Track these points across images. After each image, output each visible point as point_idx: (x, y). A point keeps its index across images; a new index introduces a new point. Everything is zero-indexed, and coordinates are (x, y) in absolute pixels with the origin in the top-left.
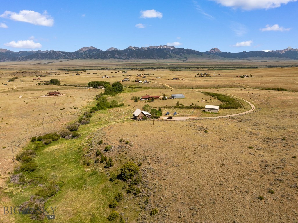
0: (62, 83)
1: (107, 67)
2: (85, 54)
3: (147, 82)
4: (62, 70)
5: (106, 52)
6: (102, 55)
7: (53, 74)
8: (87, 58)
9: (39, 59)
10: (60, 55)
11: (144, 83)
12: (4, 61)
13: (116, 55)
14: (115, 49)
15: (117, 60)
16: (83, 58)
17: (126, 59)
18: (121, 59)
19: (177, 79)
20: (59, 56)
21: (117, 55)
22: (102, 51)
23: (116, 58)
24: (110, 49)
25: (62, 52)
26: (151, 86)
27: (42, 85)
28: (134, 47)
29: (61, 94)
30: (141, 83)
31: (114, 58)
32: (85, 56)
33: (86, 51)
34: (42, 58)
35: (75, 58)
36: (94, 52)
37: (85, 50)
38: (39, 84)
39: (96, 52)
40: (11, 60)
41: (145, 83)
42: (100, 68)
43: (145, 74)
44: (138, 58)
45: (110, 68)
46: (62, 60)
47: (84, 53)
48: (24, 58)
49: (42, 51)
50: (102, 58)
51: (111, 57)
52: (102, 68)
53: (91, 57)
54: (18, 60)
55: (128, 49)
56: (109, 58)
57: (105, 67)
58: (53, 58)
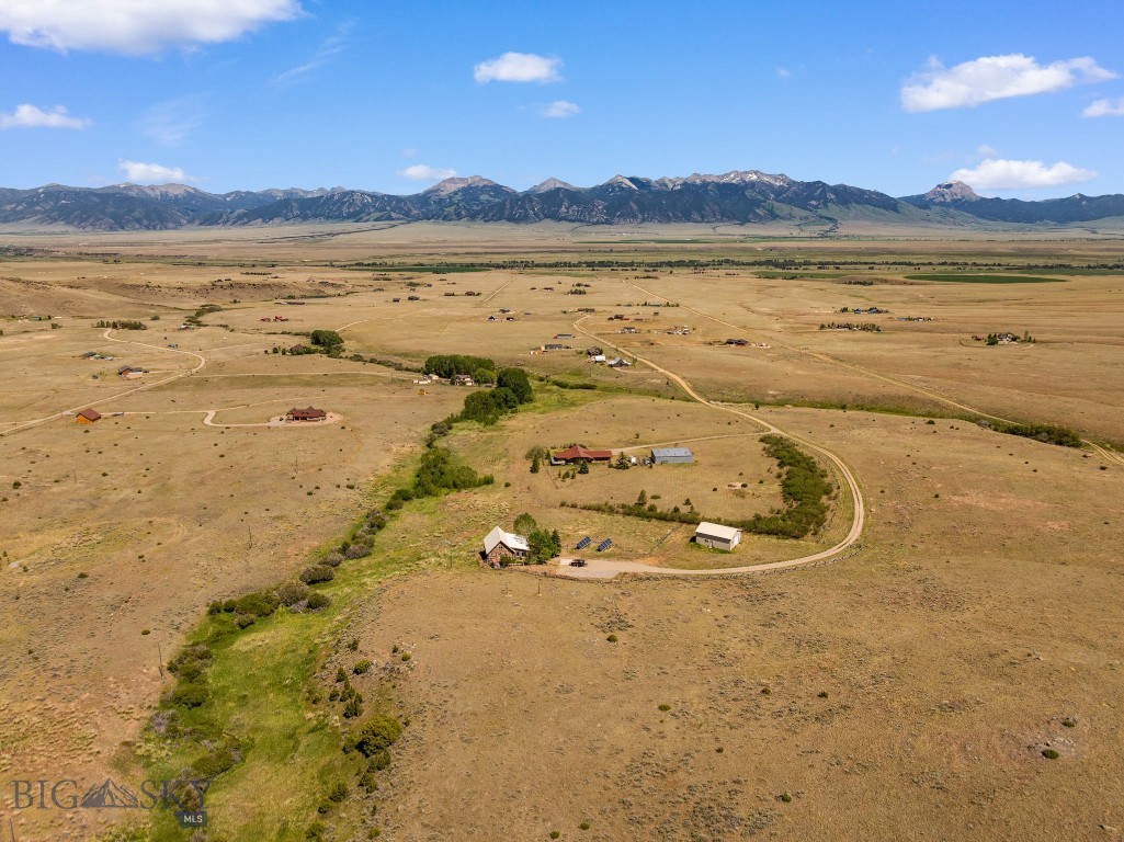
0: (350, 346)
1: (525, 258)
2: (452, 204)
3: (621, 364)
4: (369, 265)
5: (527, 196)
6: (512, 208)
7: (330, 291)
8: (459, 217)
9: (291, 222)
10: (365, 205)
11: (611, 366)
12: (178, 225)
13: (563, 209)
14: (565, 184)
15: (565, 225)
16: (446, 218)
17: (597, 223)
18: (582, 221)
19: (740, 343)
20: (361, 211)
21: (568, 209)
22: (515, 192)
23: (565, 219)
24: (542, 185)
25: (373, 196)
26: (629, 380)
27: (284, 353)
28: (632, 180)
29: (328, 415)
30: (602, 363)
31: (556, 217)
32: (452, 209)
33: (456, 193)
34: (305, 218)
35: (417, 219)
36: (484, 197)
37: (452, 188)
38: (275, 351)
39: (491, 196)
40: (201, 224)
41: (615, 365)
42: (499, 259)
43: (645, 304)
44: (644, 220)
45: (538, 259)
46: (369, 225)
47: (450, 198)
48: (245, 215)
49: (304, 192)
50: (511, 219)
51: (546, 217)
52: (507, 258)
53: (473, 217)
54: (225, 223)
55: (609, 185)
56: (538, 218)
57: (518, 258)
58: (340, 217)
